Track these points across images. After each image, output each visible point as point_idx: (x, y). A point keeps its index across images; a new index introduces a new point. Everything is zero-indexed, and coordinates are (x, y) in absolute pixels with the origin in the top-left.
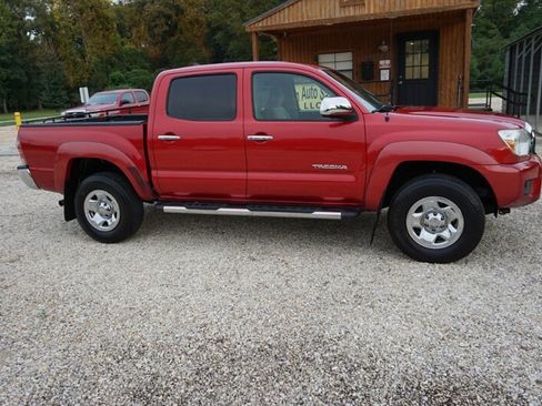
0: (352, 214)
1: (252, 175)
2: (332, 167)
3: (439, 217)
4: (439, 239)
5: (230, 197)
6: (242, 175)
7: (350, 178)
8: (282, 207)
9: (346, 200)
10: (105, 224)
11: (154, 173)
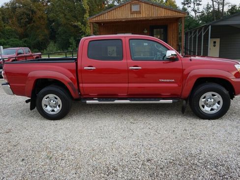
0: (176, 101)
1: (130, 85)
2: (168, 80)
3: (212, 100)
4: (212, 110)
5: (118, 95)
6: (126, 85)
7: (176, 85)
8: (145, 99)
9: (172, 95)
10: (53, 111)
11: (81, 85)
